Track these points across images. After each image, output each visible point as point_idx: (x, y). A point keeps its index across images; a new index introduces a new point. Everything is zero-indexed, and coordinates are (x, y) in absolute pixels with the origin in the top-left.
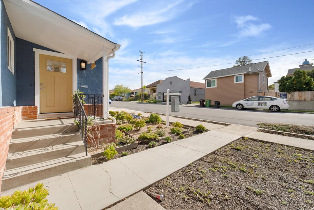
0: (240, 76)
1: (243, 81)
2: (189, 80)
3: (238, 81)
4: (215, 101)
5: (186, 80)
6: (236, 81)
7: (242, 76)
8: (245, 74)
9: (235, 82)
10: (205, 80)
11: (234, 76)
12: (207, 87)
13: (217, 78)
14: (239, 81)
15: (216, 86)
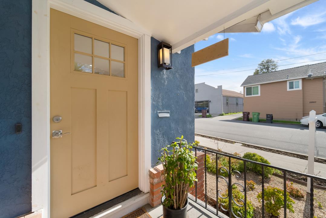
0: (295, 82)
1: (300, 88)
2: (220, 87)
3: (293, 88)
4: (267, 115)
5: (217, 87)
6: (290, 88)
7: (299, 81)
8: (303, 79)
9: (288, 89)
10: (243, 87)
11: (286, 81)
12: (247, 95)
13: (261, 85)
14: (295, 88)
15: (259, 95)
